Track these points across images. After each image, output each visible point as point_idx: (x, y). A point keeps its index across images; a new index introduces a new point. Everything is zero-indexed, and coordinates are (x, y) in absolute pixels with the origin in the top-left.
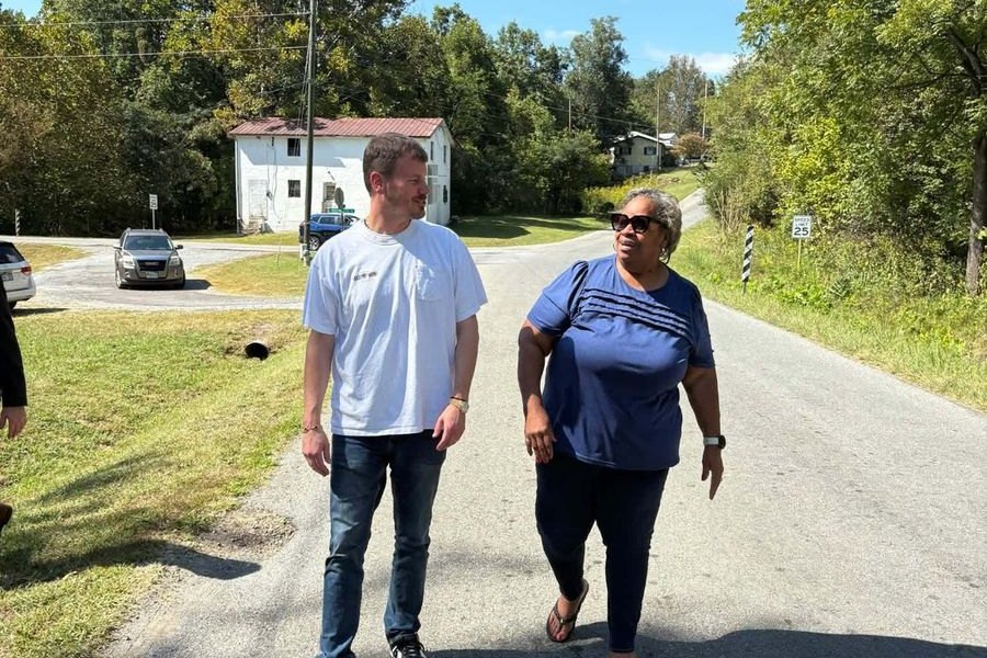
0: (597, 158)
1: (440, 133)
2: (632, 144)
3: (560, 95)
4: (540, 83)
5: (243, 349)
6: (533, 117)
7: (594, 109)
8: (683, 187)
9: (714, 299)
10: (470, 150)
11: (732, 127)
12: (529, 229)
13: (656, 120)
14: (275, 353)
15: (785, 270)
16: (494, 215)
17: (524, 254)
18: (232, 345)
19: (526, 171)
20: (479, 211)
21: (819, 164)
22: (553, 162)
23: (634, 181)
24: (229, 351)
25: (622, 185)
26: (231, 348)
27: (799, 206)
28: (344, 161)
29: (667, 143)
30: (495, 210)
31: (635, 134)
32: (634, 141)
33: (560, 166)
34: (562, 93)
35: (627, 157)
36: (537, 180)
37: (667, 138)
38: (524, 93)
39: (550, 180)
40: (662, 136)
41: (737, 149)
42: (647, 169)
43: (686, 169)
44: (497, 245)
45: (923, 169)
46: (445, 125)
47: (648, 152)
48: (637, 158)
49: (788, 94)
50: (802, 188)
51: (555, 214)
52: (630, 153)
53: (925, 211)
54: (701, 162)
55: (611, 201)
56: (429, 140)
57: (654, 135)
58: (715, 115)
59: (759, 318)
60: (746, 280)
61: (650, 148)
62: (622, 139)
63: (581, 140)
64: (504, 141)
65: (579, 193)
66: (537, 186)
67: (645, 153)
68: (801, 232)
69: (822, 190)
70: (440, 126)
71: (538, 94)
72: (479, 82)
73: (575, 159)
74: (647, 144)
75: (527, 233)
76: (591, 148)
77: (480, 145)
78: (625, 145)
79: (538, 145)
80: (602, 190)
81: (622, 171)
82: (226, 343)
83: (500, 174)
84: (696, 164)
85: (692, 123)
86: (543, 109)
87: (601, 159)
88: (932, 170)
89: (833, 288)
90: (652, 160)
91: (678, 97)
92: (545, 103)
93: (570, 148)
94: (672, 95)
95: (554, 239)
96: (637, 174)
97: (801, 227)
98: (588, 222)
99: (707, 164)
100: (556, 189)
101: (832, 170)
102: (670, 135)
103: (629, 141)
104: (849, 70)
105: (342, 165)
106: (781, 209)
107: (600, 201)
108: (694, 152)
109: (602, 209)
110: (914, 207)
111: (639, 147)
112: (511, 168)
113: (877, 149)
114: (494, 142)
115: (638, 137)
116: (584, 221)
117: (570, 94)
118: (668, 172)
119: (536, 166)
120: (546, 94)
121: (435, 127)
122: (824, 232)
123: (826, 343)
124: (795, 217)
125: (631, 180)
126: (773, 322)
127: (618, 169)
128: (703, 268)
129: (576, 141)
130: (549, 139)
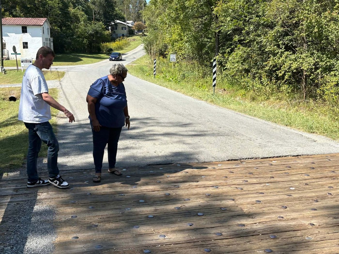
0: (105, 32)
1: (46, 24)
2: (117, 26)
3: (89, 7)
4: (80, 2)
5: (8, 99)
6: (79, 16)
7: (101, 12)
8: (137, 42)
9: (146, 80)
10: (57, 29)
11: (152, 21)
12: (82, 59)
13: (125, 16)
14: (18, 99)
15: (169, 72)
16: (68, 53)
17: (84, 68)
18: (4, 97)
19: (79, 37)
20: (62, 52)
21: (177, 38)
22: (89, 33)
23: (119, 39)
24: (4, 99)
25: (115, 42)
26: (4, 98)
27: (173, 51)
28: (8, 34)
29: (130, 25)
30: (68, 51)
31: (118, 21)
32: (118, 24)
33: (91, 35)
34: (89, 6)
35: (115, 31)
36: (83, 40)
37: (130, 23)
38: (75, 7)
39: (88, 40)
40: (128, 22)
41: (155, 29)
42: (123, 35)
43: (138, 35)
44: (71, 65)
45: (206, 40)
46: (47, 21)
47: (123, 29)
48: (119, 31)
49: (165, 18)
50: (173, 45)
51: (91, 53)
52: (116, 29)
53: (207, 53)
54: (143, 33)
55: (111, 48)
56: (42, 27)
57: (125, 21)
58: (146, 17)
59: (157, 84)
60: (155, 74)
61: (124, 27)
62: (113, 24)
63: (99, 25)
64: (69, 25)
65: (99, 45)
66: (84, 42)
67: (122, 29)
68: (173, 60)
69: (179, 46)
70: (46, 21)
71: (80, 6)
72: (58, 4)
73: (97, 32)
74: (122, 26)
75: (81, 60)
76: (103, 28)
77: (60, 27)
78: (114, 26)
79: (83, 27)
80: (108, 43)
81: (114, 36)
82: (3, 97)
83: (69, 38)
84: (141, 33)
85: (138, 17)
86: (83, 13)
87: (107, 32)
88: (209, 40)
89: (180, 76)
90: (125, 32)
91: (133, 7)
92: (83, 10)
93: (95, 28)
94: (131, 6)
95: (92, 62)
96: (120, 37)
97: (173, 58)
98: (104, 56)
99: (145, 33)
100: (90, 44)
101: (182, 40)
102: (131, 22)
103: (116, 24)
104: (180, 13)
105: (8, 36)
106: (167, 52)
107: (107, 48)
108: (140, 29)
109: (108, 51)
110: (204, 51)
111: (120, 27)
112: (73, 36)
113: (192, 34)
114: (65, 26)
115: (119, 23)
116: (102, 55)
117: (92, 6)
118: (131, 37)
119: (83, 35)
120: (83, 7)
121: (44, 22)
122: (180, 60)
123: (171, 89)
124: (171, 55)
125: (118, 40)
126: (160, 85)
127: (113, 35)
128: (144, 72)
129: (97, 26)
130: (86, 25)
